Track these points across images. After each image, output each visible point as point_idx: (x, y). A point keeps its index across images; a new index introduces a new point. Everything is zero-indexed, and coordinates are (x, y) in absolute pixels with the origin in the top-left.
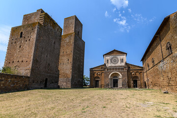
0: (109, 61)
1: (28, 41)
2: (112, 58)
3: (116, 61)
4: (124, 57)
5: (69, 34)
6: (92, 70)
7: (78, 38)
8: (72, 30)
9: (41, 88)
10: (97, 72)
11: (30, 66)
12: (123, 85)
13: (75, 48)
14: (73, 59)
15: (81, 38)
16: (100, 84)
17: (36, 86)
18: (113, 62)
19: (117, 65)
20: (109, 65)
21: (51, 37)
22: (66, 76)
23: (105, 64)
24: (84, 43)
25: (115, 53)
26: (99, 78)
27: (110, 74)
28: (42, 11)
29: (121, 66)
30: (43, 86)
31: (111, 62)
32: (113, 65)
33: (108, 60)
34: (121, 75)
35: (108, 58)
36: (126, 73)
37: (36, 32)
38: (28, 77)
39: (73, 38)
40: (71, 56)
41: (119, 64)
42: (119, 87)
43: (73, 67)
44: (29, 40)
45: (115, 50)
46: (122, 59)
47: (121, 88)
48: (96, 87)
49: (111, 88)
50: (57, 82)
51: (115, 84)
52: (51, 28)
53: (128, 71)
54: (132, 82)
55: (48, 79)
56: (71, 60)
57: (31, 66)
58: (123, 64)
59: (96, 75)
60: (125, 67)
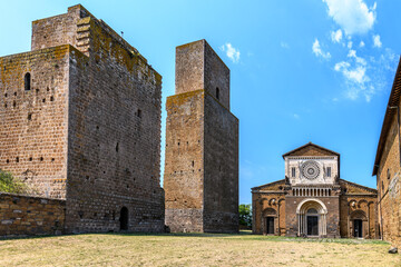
0: (298, 172)
1: (48, 101)
2: (304, 165)
3: (313, 173)
4: (332, 163)
5: (191, 94)
6: (256, 191)
7: (215, 105)
8: (198, 84)
9: (111, 232)
10: (269, 197)
11: (64, 172)
12: (329, 230)
13: (207, 133)
14: (205, 163)
16: (276, 226)
17: (92, 225)
18: (306, 173)
19: (315, 182)
20: (297, 181)
21: (122, 95)
23: (287, 179)
25: (311, 151)
26: (273, 211)
27: (298, 203)
28: (84, 13)
29: (326, 186)
30: (115, 227)
31: (302, 173)
32: (308, 182)
33: (294, 170)
34: (325, 207)
35: (295, 163)
36: (337, 202)
37: (67, 75)
38: (62, 203)
39: (200, 104)
40: (200, 152)
41: (321, 180)
42: (320, 233)
44: (52, 99)
45: (310, 145)
46: (329, 169)
47: (325, 237)
48: (268, 233)
49: (303, 236)
51: (311, 227)
52: (121, 68)
53: (342, 197)
54: (350, 224)
55: (130, 210)
56: (200, 164)
57: (65, 174)
58: (331, 181)
59: (266, 205)
60: (335, 189)
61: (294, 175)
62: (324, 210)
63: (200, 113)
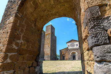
0: (70, 46)
2: (71, 44)
3: (73, 46)
5: (48, 34)
6: (60, 51)
7: (53, 35)
8: (50, 32)
10: (63, 52)
12: (78, 58)
14: (51, 46)
15: (54, 35)
16: (65, 58)
18: (72, 46)
19: (74, 48)
20: (70, 48)
22: (47, 54)
24: (56, 37)
25: (73, 41)
26: (65, 55)
29: (77, 48)
32: (72, 48)
33: (69, 45)
35: (69, 44)
36: (80, 52)
39: (50, 35)
40: (50, 44)
42: (76, 59)
43: (51, 50)
46: (77, 44)
47: (78, 60)
48: (63, 60)
49: (72, 60)
50: (44, 57)
51: (74, 58)
56: (50, 46)
59: (63, 54)
60: (79, 49)
61: (69, 46)
62: (77, 54)
63: (50, 37)
